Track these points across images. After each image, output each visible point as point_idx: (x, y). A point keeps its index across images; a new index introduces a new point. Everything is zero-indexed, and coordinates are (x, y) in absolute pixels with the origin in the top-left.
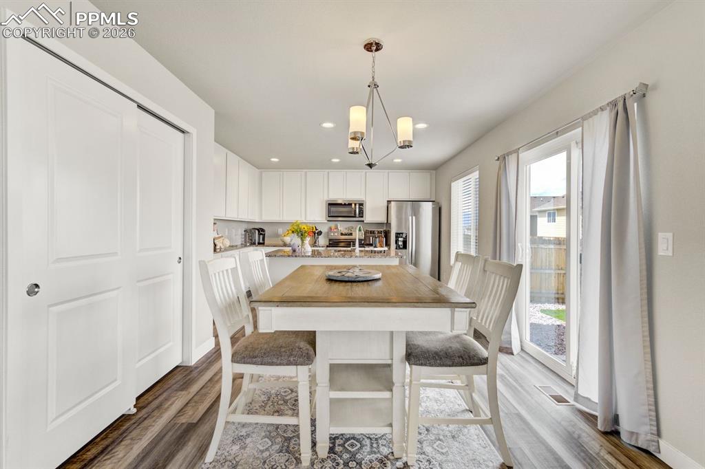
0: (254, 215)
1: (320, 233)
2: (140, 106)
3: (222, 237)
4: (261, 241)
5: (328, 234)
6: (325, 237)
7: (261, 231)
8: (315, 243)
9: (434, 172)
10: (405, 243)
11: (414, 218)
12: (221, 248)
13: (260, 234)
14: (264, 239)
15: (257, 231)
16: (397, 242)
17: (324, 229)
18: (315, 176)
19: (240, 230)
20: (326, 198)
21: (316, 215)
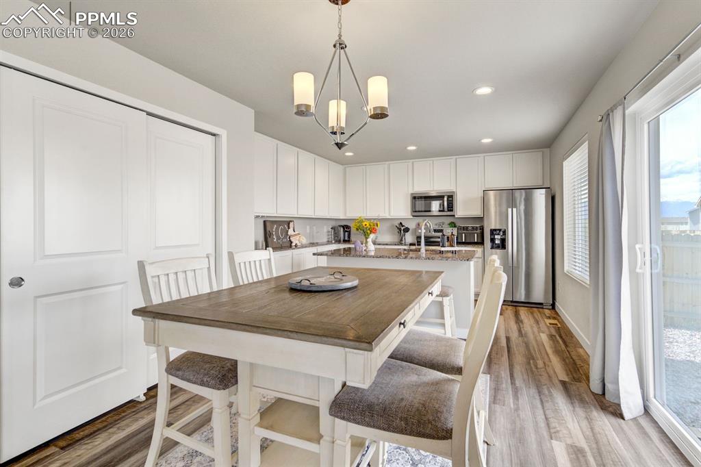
0: (339, 211)
1: (407, 230)
2: (149, 114)
3: (299, 234)
4: (346, 239)
5: (415, 230)
6: (412, 234)
7: (346, 228)
8: (401, 240)
9: (549, 149)
10: (503, 241)
11: (515, 210)
12: (296, 246)
13: (345, 232)
14: (349, 237)
15: (342, 229)
16: (493, 240)
17: (411, 225)
18: (398, 167)
19: (325, 227)
20: (411, 191)
21: (401, 210)
